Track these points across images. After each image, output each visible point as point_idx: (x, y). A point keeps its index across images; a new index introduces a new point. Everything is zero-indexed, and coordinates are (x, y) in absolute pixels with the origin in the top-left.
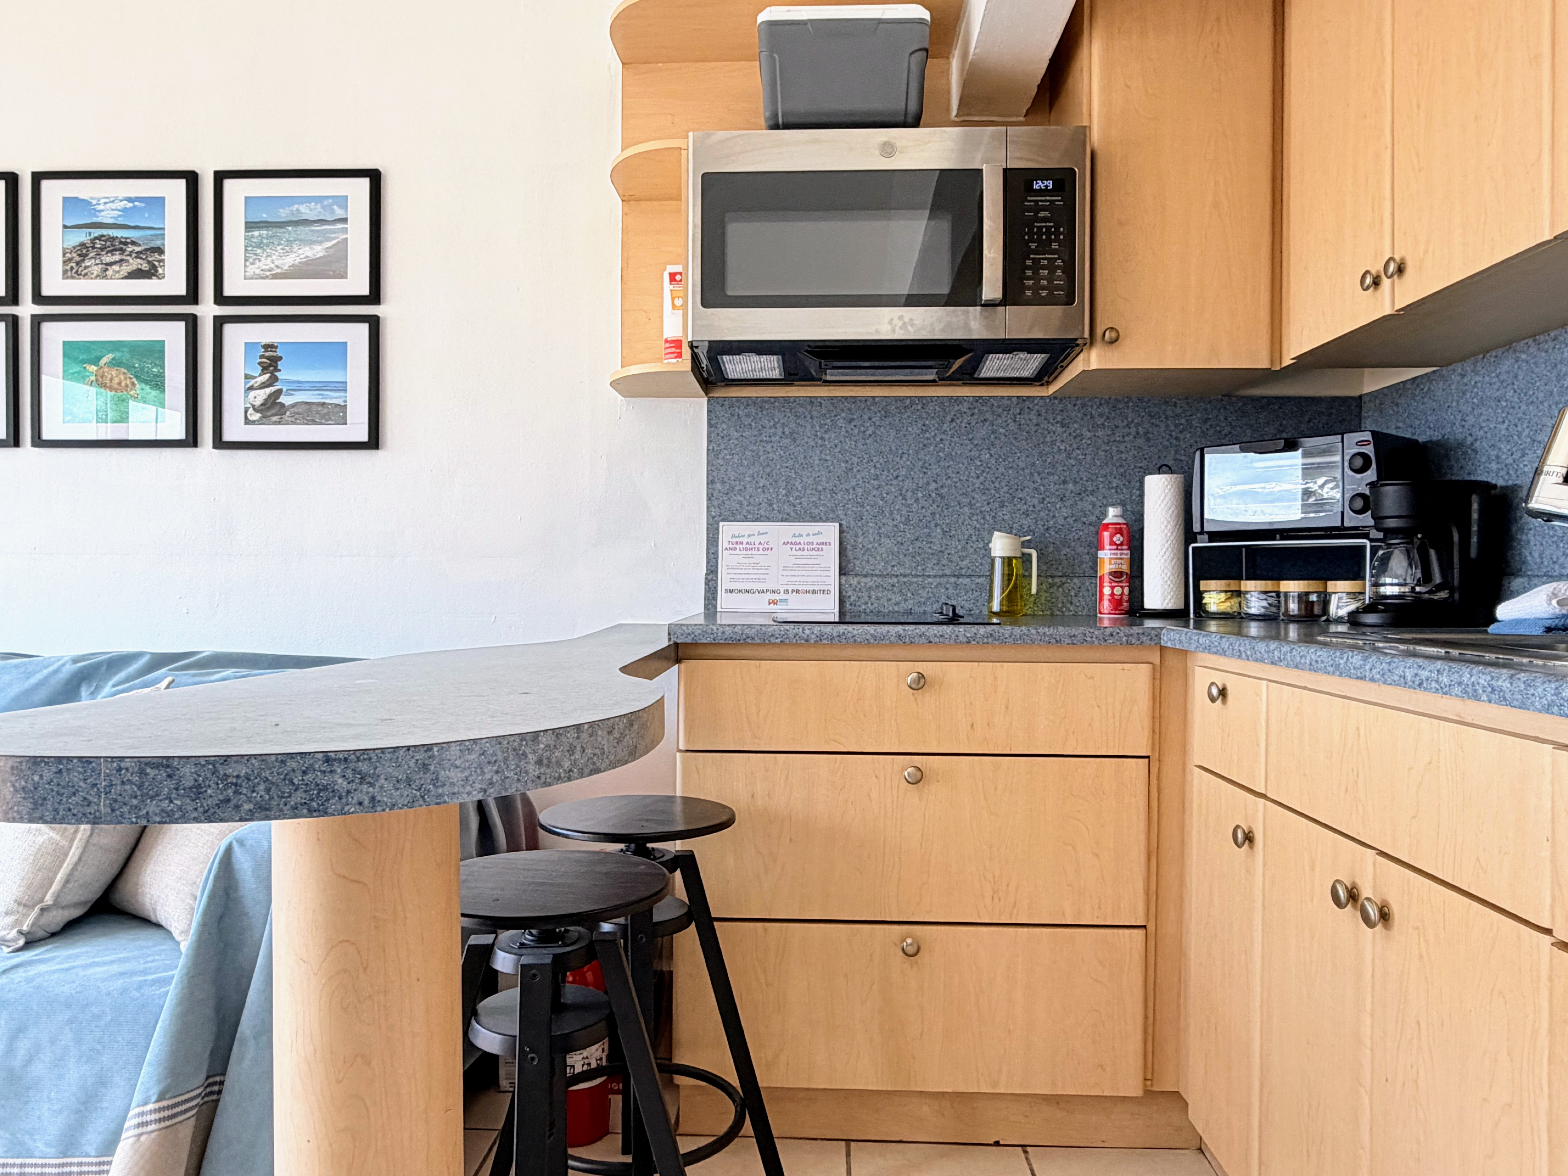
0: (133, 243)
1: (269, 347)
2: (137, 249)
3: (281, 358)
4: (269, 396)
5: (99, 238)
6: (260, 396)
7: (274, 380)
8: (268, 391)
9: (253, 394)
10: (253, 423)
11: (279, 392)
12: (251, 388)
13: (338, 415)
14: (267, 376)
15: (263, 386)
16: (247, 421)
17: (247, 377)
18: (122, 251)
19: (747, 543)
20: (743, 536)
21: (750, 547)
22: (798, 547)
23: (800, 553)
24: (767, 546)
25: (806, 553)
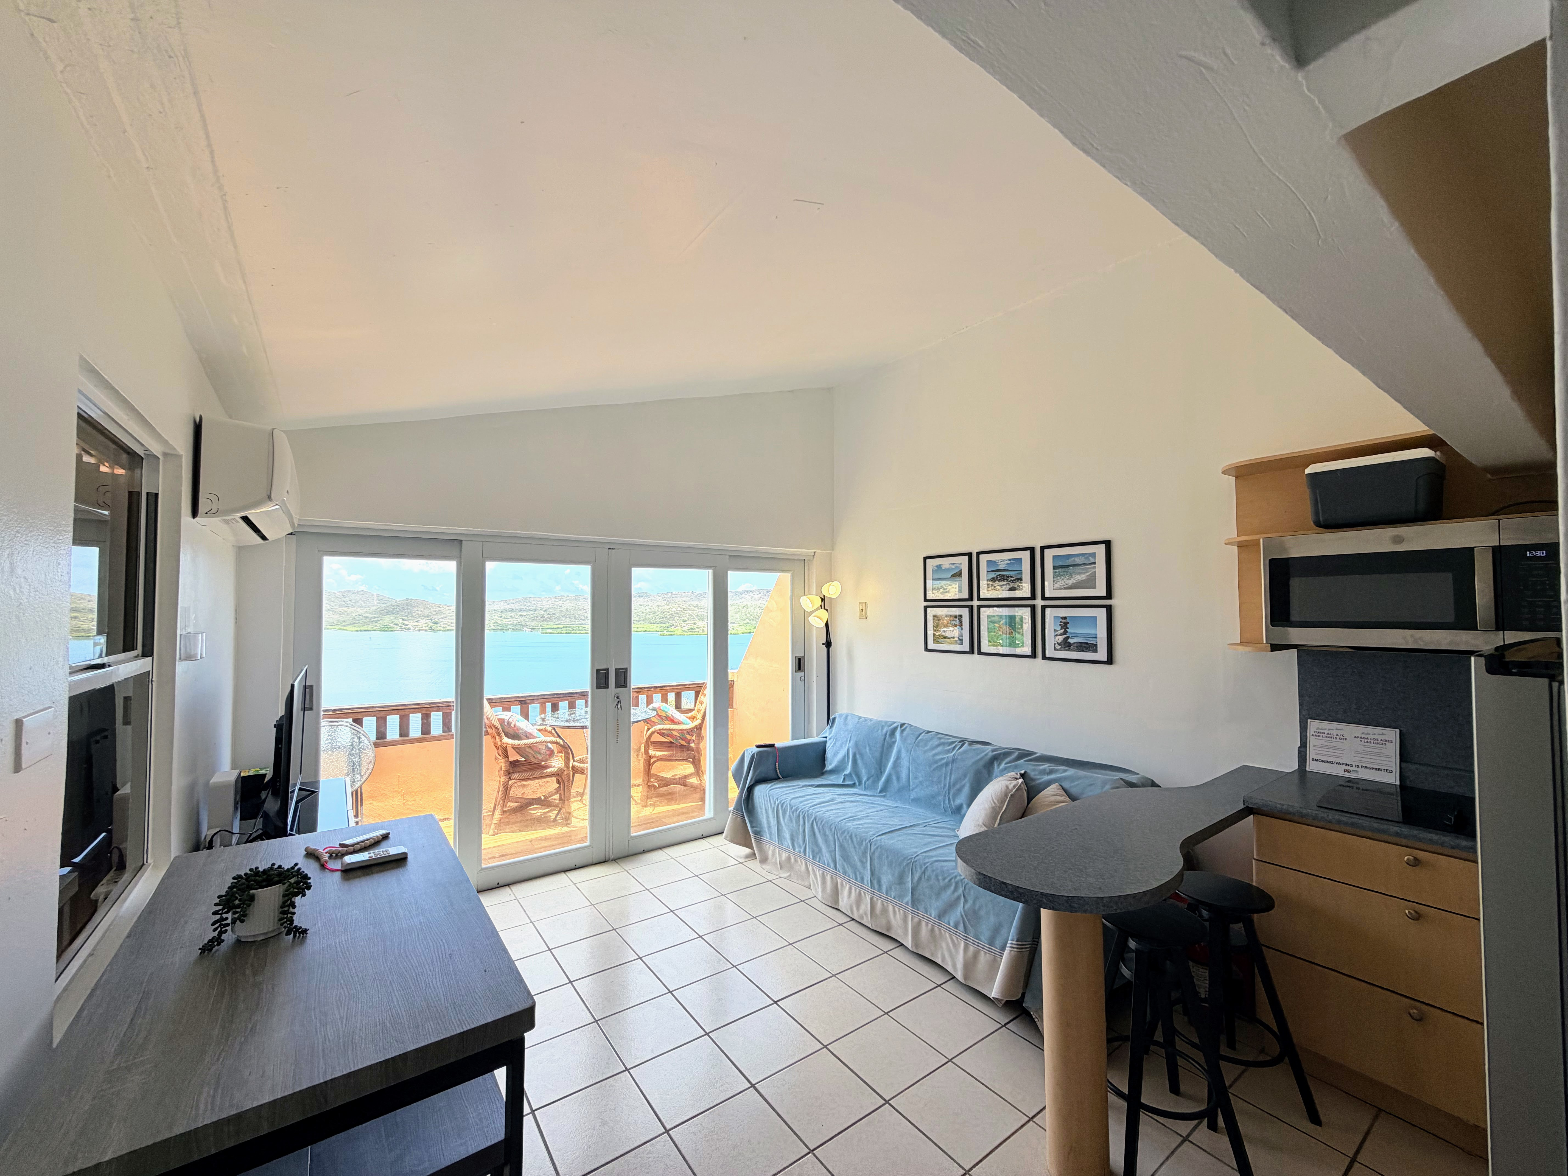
0: (1011, 577)
1: (1064, 618)
2: (1012, 579)
3: (1068, 623)
4: (1064, 639)
5: (999, 575)
6: (1060, 639)
7: (1065, 632)
8: (1064, 636)
9: (1057, 637)
10: (1057, 650)
11: (1068, 637)
12: (1057, 635)
13: (1093, 648)
14: (1063, 630)
15: (1061, 635)
16: (1055, 649)
17: (1055, 630)
18: (1007, 580)
19: (1328, 734)
20: (1325, 729)
21: (1329, 736)
22: (1366, 740)
23: (1367, 744)
24: (1341, 737)
25: (1372, 745)
